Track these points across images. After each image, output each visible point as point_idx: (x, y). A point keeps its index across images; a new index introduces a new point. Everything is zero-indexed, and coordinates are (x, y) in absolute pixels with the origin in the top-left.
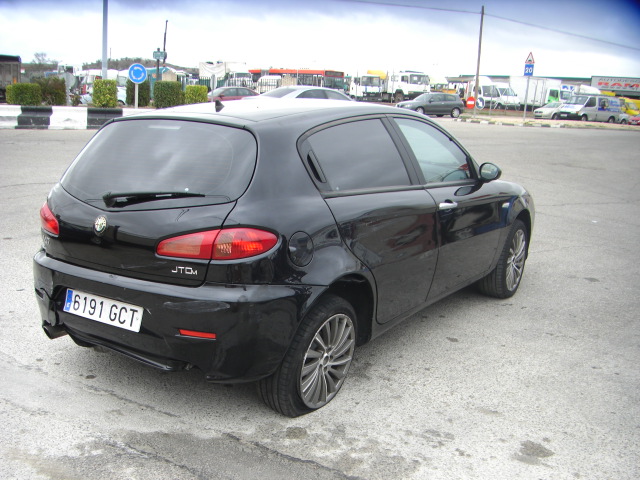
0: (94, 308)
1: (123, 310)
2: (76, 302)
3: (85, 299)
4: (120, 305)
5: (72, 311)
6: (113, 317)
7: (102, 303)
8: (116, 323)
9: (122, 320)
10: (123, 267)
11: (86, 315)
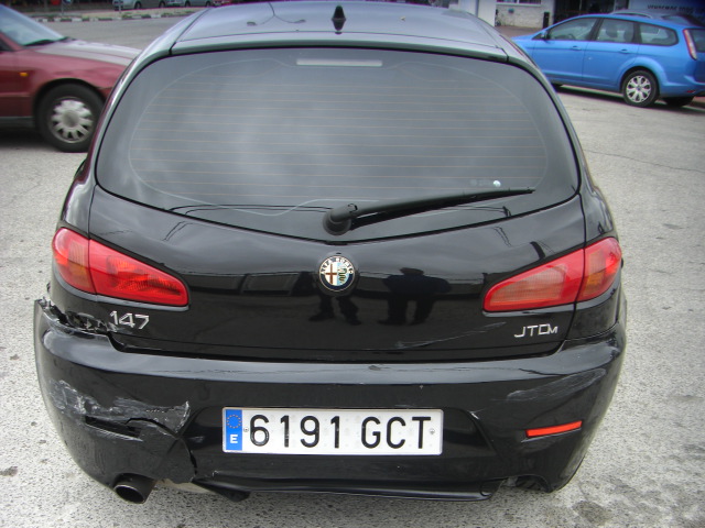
0: (316, 432)
1: (396, 424)
2: (254, 430)
3: (285, 419)
4: (385, 416)
5: (248, 447)
6: (371, 439)
7: (336, 421)
8: (383, 449)
9: (395, 441)
10: (400, 346)
11: (297, 449)
